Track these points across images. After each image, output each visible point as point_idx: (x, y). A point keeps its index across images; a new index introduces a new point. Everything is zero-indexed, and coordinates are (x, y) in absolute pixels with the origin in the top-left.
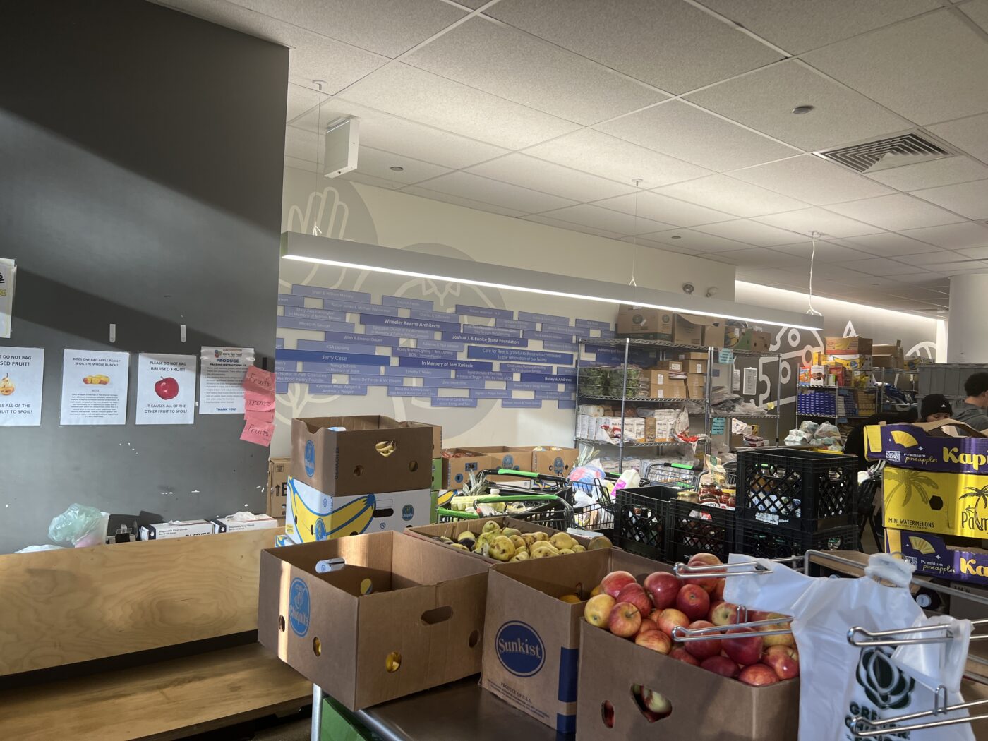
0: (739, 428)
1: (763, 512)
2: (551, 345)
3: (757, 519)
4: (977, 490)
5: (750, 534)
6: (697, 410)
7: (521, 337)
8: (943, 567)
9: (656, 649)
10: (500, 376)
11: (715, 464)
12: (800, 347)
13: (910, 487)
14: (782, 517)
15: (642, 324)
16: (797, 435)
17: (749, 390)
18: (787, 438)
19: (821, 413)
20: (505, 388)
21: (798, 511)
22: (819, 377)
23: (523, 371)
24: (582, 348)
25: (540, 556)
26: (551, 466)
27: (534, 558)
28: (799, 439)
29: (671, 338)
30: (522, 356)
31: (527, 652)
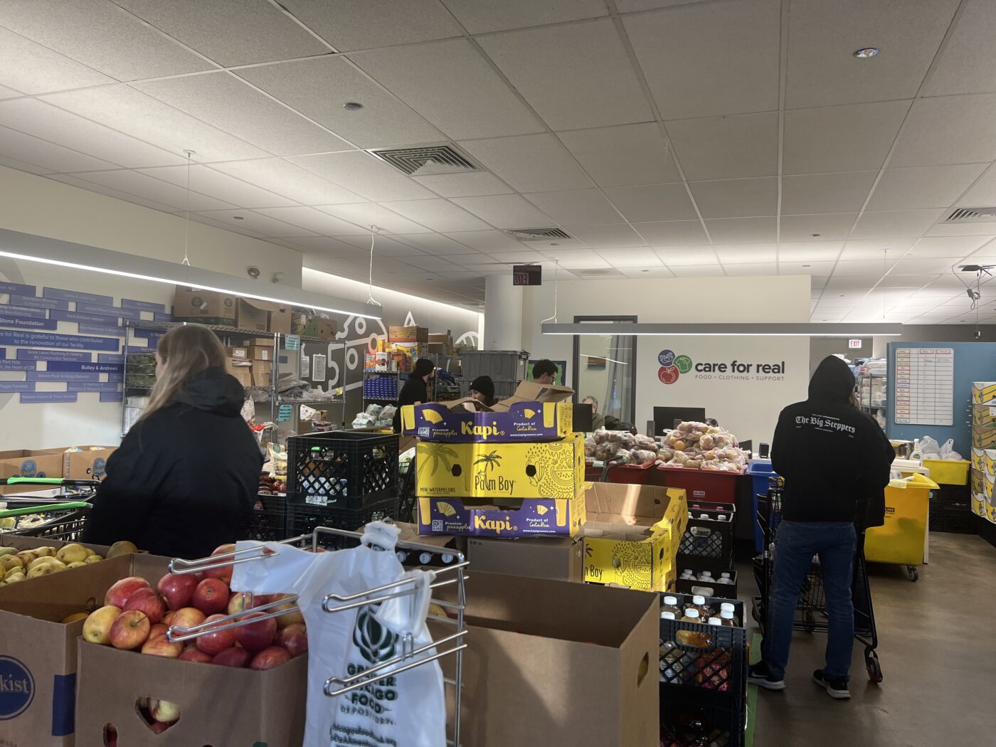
0: (308, 414)
1: (313, 495)
2: (91, 328)
3: (307, 502)
4: (486, 456)
5: (300, 518)
6: (263, 398)
7: (47, 317)
8: (462, 526)
9: (165, 654)
10: (17, 365)
11: (279, 452)
12: (366, 335)
13: (437, 457)
14: (330, 497)
15: (202, 307)
16: (363, 418)
17: (319, 377)
18: (354, 422)
19: (385, 396)
20: (24, 380)
21: (345, 489)
22: (383, 362)
23: (50, 359)
24: (131, 333)
25: (40, 574)
26: (89, 469)
27: (31, 577)
28: (365, 421)
29: (235, 323)
30: (49, 340)
31: (12, 689)
